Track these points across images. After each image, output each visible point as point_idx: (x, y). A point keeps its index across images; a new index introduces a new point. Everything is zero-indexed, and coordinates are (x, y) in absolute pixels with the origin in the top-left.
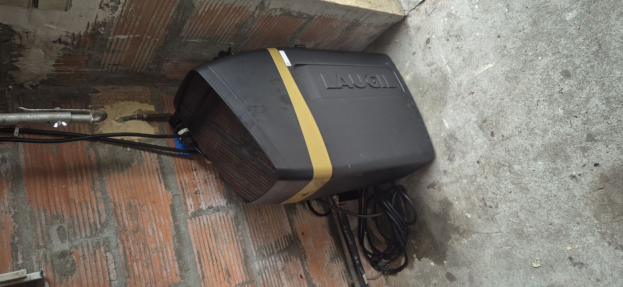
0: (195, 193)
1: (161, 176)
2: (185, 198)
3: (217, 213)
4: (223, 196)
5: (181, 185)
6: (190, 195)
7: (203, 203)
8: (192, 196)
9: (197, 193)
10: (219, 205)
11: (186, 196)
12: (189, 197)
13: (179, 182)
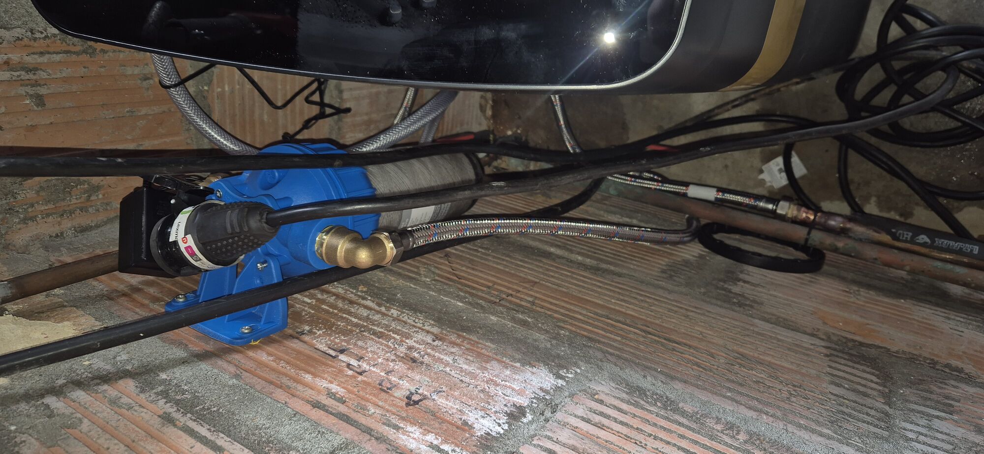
0: (408, 404)
1: (203, 431)
2: (381, 439)
3: (559, 415)
4: (518, 365)
5: (327, 411)
6: (394, 420)
7: (472, 417)
8: (403, 419)
9: (416, 403)
10: (538, 392)
11: (380, 430)
12: (397, 428)
13: (307, 409)
